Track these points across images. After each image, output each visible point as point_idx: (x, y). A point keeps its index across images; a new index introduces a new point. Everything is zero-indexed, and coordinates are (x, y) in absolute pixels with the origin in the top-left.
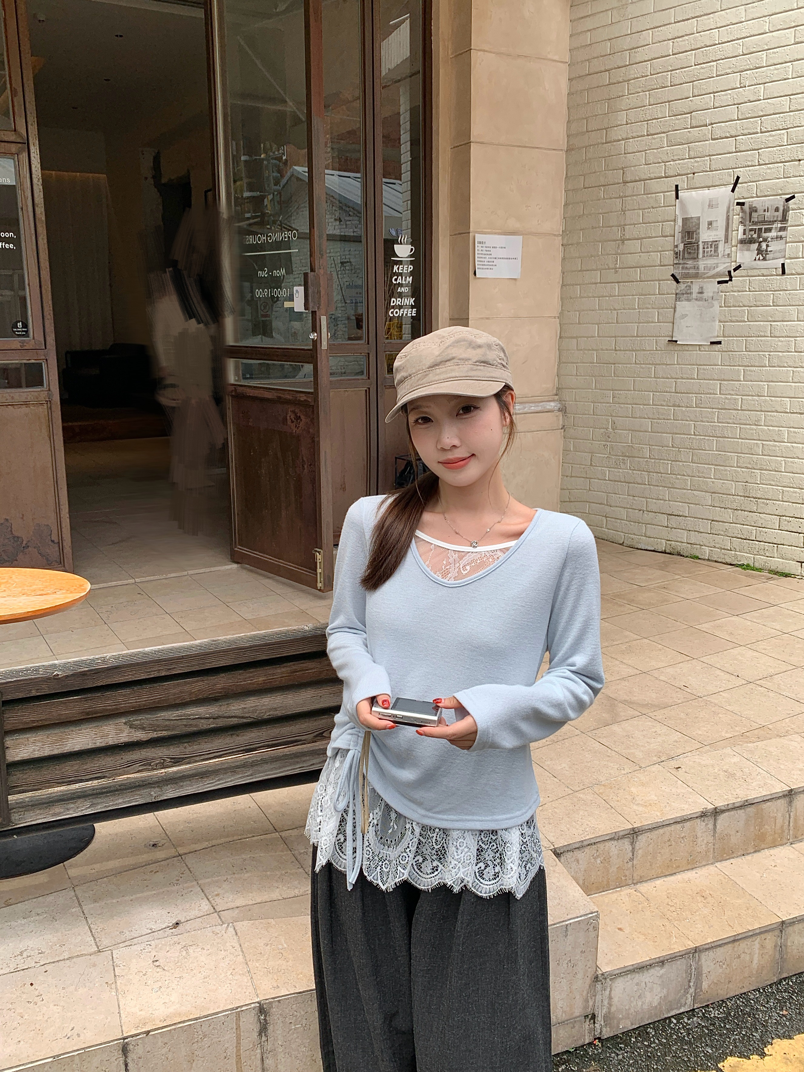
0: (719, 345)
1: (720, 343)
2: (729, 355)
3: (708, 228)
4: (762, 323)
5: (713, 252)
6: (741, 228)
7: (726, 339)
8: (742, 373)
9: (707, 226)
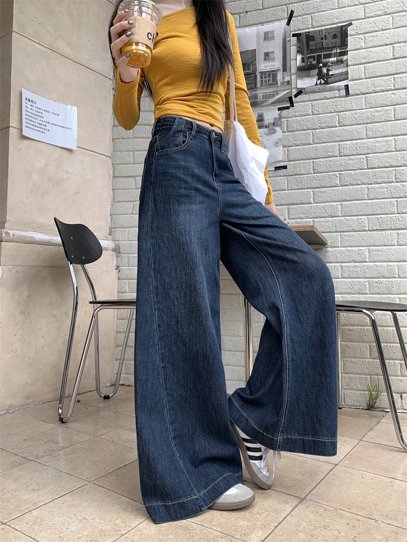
0: (284, 170)
1: (285, 167)
2: (297, 179)
3: (265, 59)
4: (329, 144)
5: (271, 82)
6: (299, 57)
7: (292, 163)
8: (312, 196)
9: (263, 57)
